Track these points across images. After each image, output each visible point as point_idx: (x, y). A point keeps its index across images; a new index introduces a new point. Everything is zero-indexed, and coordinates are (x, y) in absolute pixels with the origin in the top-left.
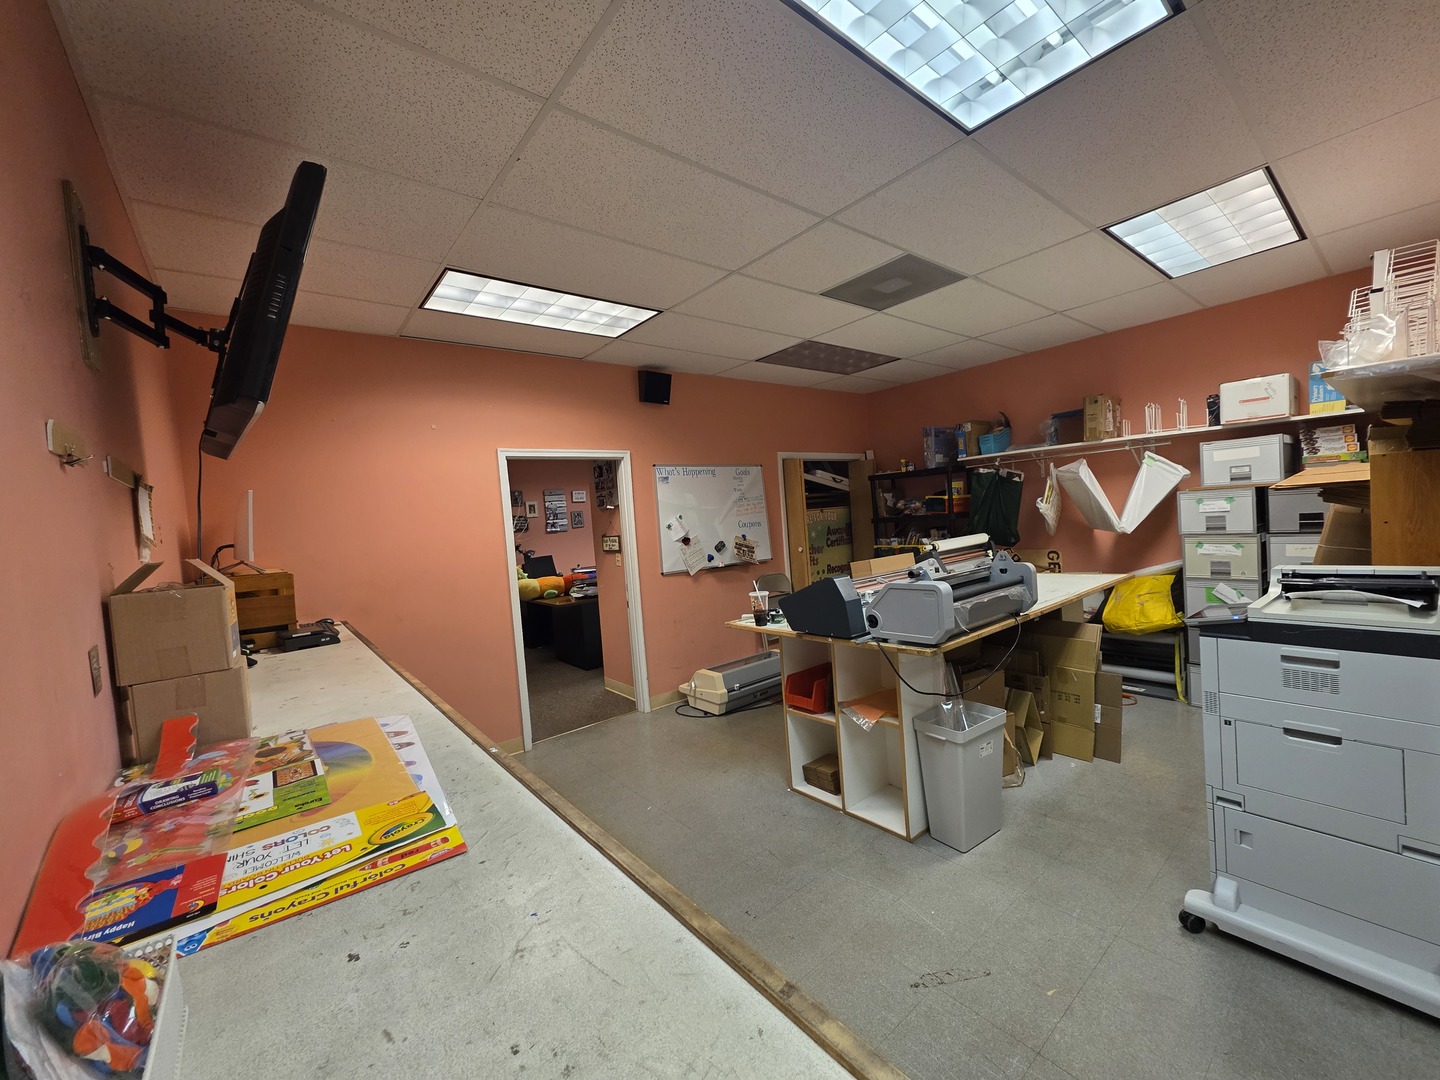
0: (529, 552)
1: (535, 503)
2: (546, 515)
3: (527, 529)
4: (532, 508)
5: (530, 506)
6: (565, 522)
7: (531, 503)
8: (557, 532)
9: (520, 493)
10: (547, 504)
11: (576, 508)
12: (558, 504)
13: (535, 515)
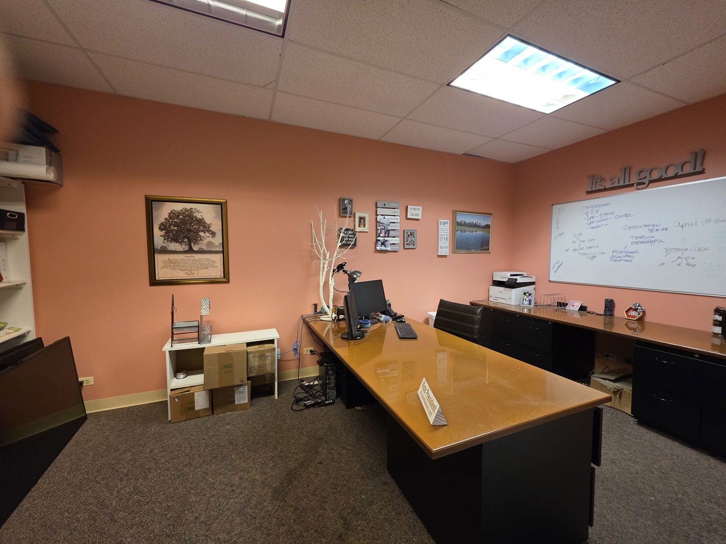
0: (355, 273)
1: (366, 215)
2: (377, 230)
3: (355, 245)
4: (362, 219)
5: (361, 218)
6: (396, 240)
7: (362, 215)
8: (386, 251)
9: (351, 201)
10: (379, 218)
11: (410, 226)
12: (392, 219)
13: (366, 229)
